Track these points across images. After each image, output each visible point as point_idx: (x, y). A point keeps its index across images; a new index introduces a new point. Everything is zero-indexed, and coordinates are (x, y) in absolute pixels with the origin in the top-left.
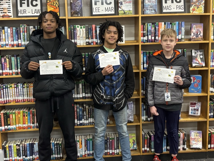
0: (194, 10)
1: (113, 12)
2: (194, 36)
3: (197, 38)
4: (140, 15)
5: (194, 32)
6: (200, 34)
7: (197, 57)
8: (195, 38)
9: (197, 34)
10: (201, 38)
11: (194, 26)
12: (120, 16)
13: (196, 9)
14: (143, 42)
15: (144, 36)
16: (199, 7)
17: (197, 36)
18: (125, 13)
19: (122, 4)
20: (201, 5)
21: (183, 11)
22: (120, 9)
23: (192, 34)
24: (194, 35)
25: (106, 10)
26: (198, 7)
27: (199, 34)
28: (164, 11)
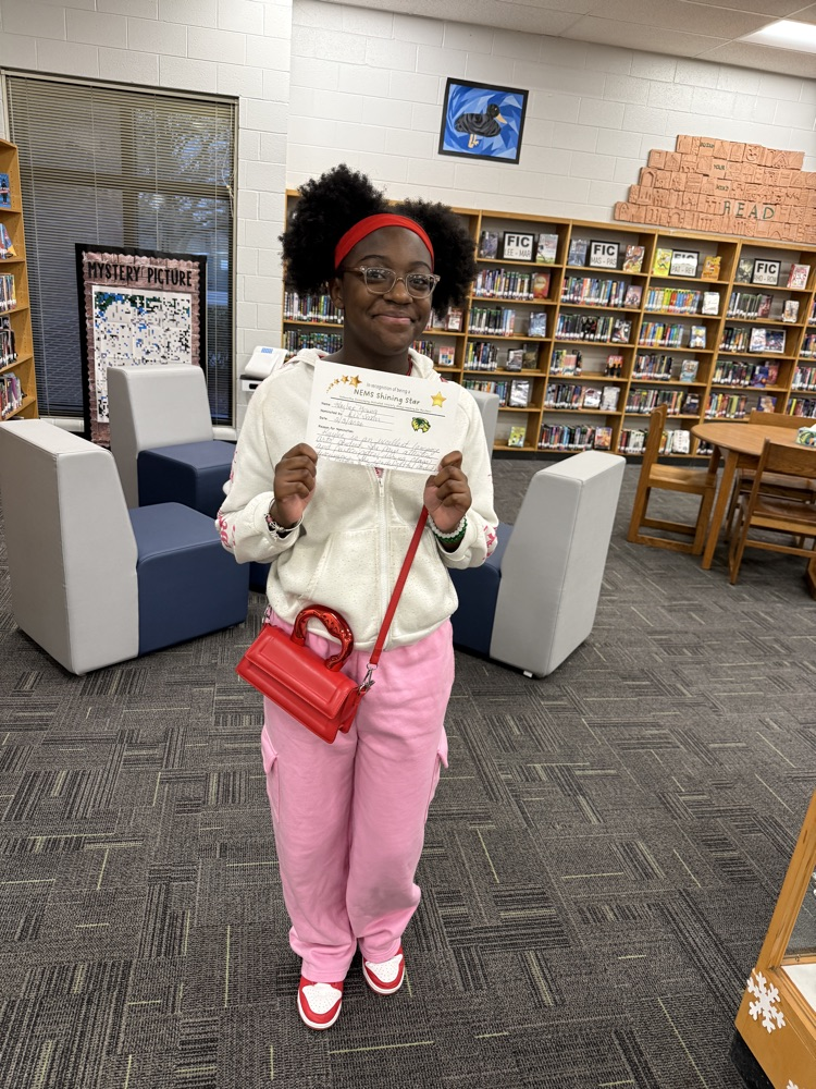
0: (627, 267)
1: (529, 258)
2: (629, 303)
3: (632, 305)
4: (565, 267)
5: (629, 297)
9: (632, 300)
10: (635, 305)
11: (630, 289)
12: (538, 264)
13: (631, 266)
14: (562, 301)
15: (565, 293)
17: (633, 303)
18: (544, 261)
19: (542, 248)
20: (639, 262)
21: (615, 266)
22: (538, 255)
23: (627, 299)
25: (522, 253)
26: (634, 265)
27: (635, 300)
28: (592, 264)
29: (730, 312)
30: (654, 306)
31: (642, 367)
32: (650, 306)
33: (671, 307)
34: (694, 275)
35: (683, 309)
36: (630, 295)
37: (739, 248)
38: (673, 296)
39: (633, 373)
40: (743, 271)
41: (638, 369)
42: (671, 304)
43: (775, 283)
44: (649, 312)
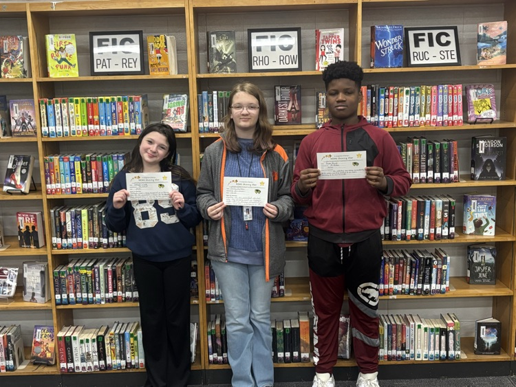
2: (18, 128)
3: (24, 130)
5: (16, 119)
6: (29, 123)
7: (14, 172)
8: (21, 130)
9: (23, 123)
10: (33, 130)
11: (15, 105)
13: (9, 67)
16: (14, 64)
17: (24, 127)
20: (18, 61)
23: (13, 123)
24: (17, 125)
26: (12, 65)
27: (27, 122)
29: (206, 124)
30: (59, 129)
31: (69, 230)
32: (52, 128)
33: (91, 127)
34: (138, 69)
35: (115, 127)
36: (16, 114)
37: (190, 16)
38: (91, 109)
39: (56, 240)
40: (219, 54)
41: (61, 231)
42: (91, 122)
43: (296, 66)
44: (53, 139)
